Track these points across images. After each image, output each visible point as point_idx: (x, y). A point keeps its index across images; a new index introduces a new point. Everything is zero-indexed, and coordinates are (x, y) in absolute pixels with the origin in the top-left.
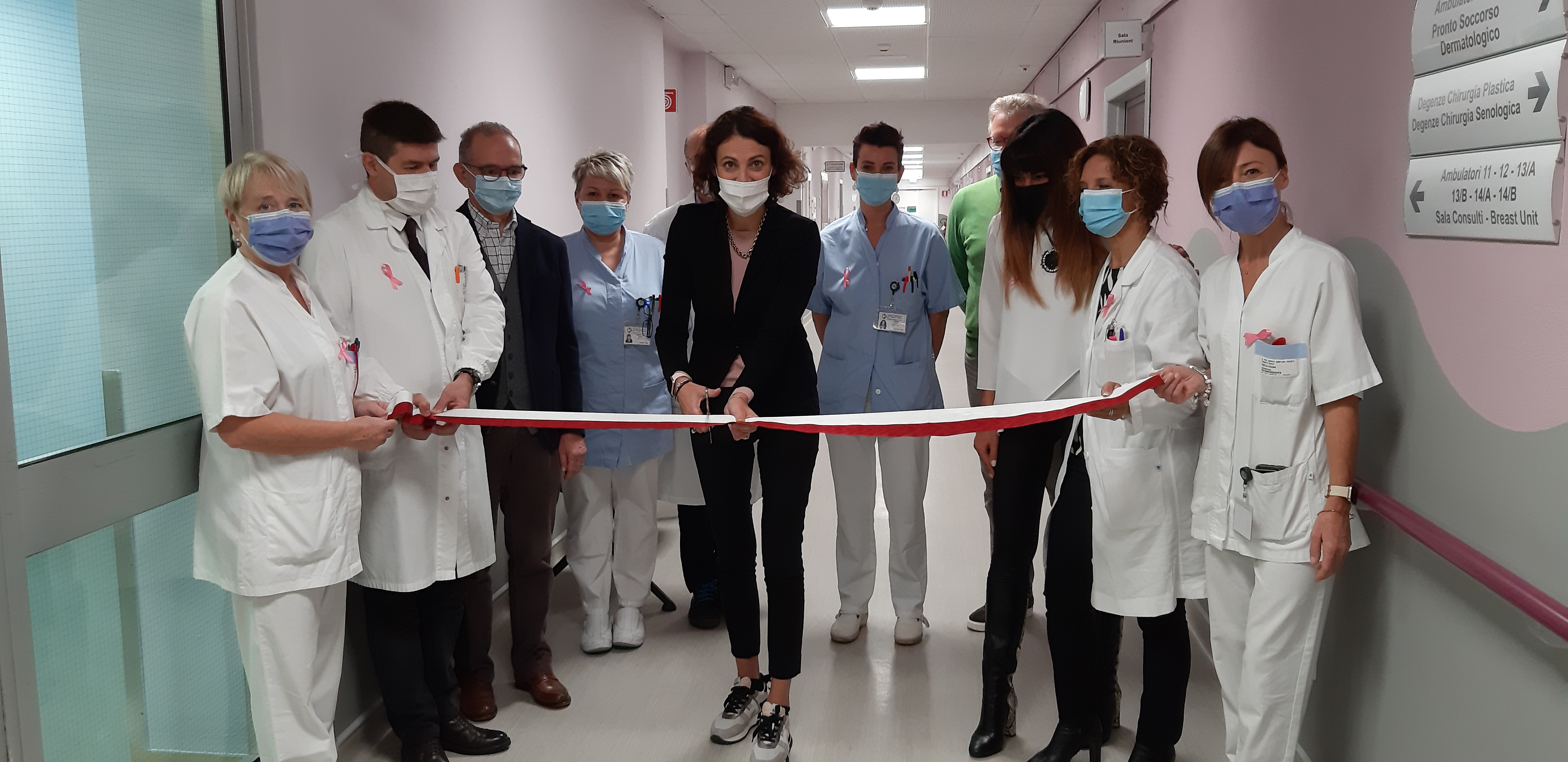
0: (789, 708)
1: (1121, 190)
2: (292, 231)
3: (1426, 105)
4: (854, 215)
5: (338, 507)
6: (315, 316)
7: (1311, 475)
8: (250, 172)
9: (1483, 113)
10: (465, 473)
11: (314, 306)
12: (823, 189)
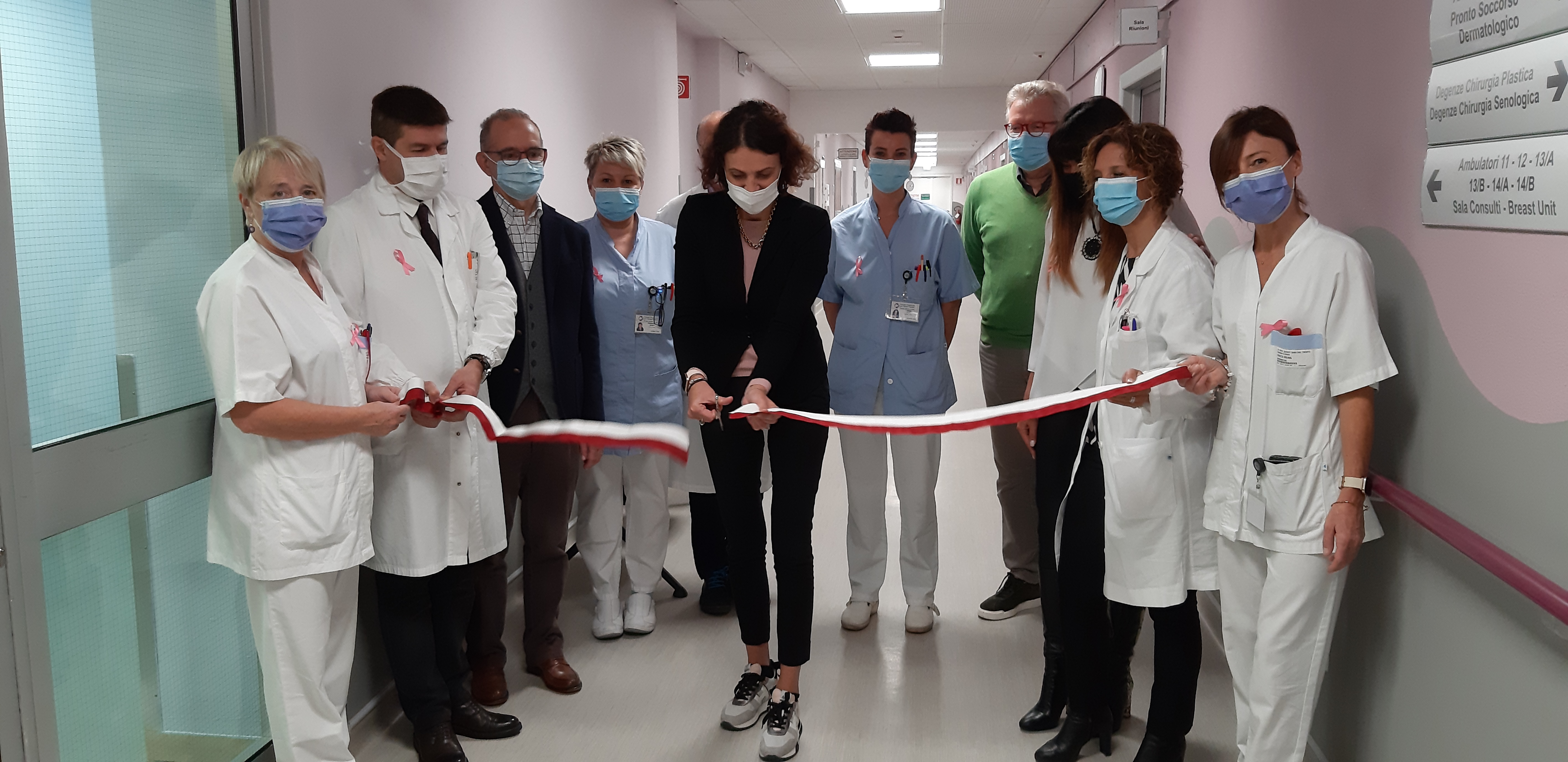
0: (799, 695)
1: (1136, 178)
2: (305, 218)
3: (1444, 93)
4: (867, 202)
5: (351, 492)
6: (327, 302)
7: (1325, 466)
8: (265, 159)
9: (1502, 102)
10: (477, 459)
11: (327, 291)
12: (837, 177)
